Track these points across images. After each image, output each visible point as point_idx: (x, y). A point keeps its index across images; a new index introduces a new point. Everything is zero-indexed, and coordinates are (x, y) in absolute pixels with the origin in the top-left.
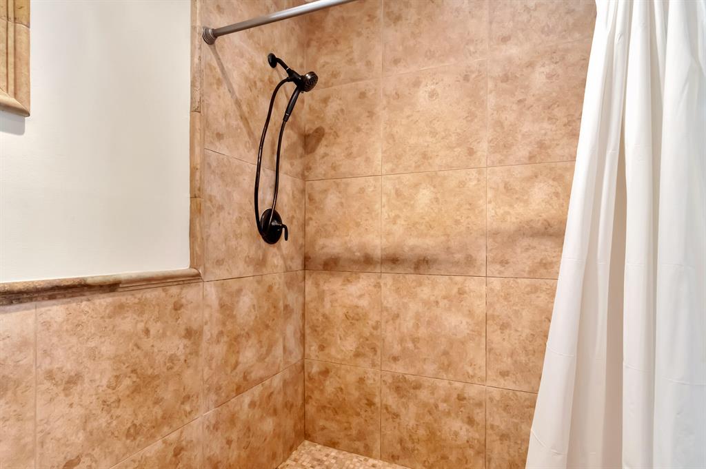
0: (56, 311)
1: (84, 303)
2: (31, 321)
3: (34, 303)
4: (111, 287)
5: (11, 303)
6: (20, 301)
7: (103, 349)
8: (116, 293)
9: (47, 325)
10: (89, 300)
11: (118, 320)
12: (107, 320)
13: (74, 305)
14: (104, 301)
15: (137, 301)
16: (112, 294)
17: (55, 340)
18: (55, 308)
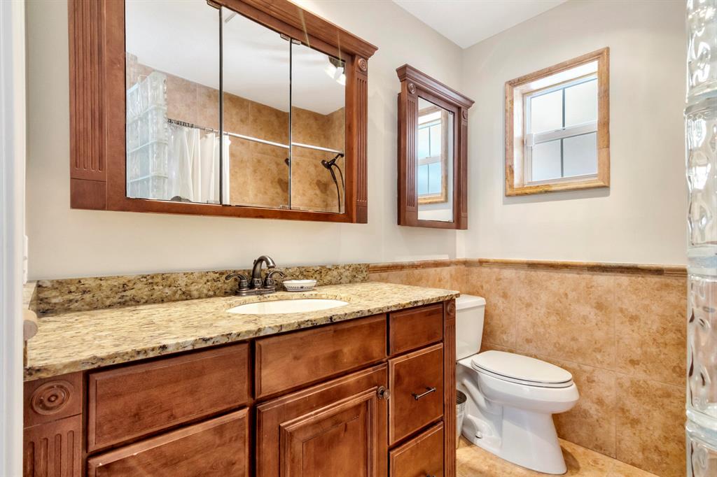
0: (624, 279)
1: (640, 278)
2: (612, 281)
3: (613, 274)
4: (658, 272)
5: (603, 272)
6: (607, 271)
7: (653, 308)
8: (662, 276)
9: (619, 285)
10: (642, 277)
11: (664, 293)
12: (656, 292)
13: (634, 278)
14: (654, 280)
15: (680, 284)
16: (659, 276)
17: (624, 294)
18: (623, 278)
